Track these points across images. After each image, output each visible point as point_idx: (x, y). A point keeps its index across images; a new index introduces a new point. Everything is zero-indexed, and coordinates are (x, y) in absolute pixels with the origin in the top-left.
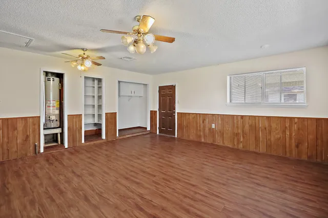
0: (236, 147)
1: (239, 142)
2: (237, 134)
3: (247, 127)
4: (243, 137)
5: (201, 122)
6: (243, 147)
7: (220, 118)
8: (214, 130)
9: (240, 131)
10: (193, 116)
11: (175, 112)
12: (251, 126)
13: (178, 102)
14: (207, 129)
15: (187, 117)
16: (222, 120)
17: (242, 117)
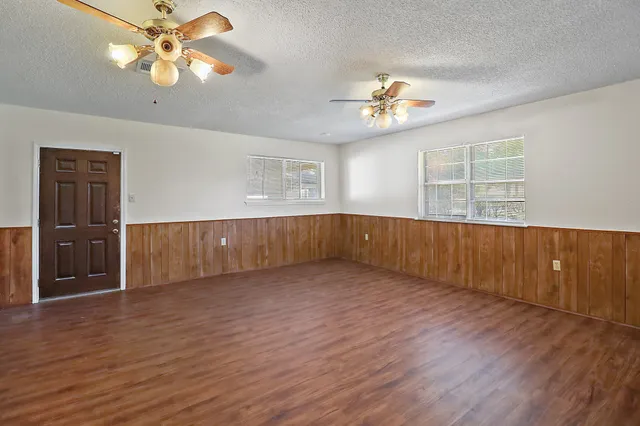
0: (260, 268)
1: (263, 258)
2: (262, 247)
3: (274, 234)
4: (270, 249)
5: (198, 240)
6: (270, 265)
7: (234, 226)
8: (225, 249)
9: (265, 242)
10: (177, 228)
11: (118, 226)
12: (278, 231)
13: (131, 199)
14: (210, 250)
15: (161, 232)
16: (240, 228)
17: (268, 219)
